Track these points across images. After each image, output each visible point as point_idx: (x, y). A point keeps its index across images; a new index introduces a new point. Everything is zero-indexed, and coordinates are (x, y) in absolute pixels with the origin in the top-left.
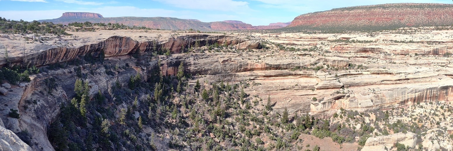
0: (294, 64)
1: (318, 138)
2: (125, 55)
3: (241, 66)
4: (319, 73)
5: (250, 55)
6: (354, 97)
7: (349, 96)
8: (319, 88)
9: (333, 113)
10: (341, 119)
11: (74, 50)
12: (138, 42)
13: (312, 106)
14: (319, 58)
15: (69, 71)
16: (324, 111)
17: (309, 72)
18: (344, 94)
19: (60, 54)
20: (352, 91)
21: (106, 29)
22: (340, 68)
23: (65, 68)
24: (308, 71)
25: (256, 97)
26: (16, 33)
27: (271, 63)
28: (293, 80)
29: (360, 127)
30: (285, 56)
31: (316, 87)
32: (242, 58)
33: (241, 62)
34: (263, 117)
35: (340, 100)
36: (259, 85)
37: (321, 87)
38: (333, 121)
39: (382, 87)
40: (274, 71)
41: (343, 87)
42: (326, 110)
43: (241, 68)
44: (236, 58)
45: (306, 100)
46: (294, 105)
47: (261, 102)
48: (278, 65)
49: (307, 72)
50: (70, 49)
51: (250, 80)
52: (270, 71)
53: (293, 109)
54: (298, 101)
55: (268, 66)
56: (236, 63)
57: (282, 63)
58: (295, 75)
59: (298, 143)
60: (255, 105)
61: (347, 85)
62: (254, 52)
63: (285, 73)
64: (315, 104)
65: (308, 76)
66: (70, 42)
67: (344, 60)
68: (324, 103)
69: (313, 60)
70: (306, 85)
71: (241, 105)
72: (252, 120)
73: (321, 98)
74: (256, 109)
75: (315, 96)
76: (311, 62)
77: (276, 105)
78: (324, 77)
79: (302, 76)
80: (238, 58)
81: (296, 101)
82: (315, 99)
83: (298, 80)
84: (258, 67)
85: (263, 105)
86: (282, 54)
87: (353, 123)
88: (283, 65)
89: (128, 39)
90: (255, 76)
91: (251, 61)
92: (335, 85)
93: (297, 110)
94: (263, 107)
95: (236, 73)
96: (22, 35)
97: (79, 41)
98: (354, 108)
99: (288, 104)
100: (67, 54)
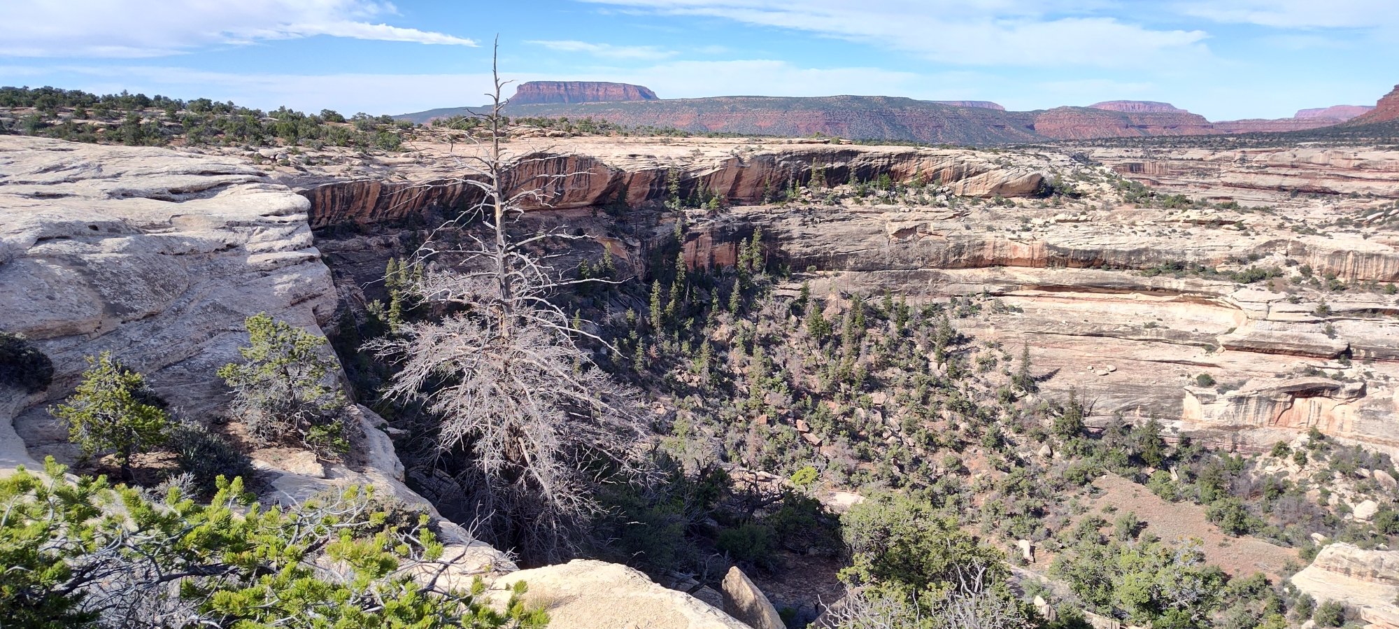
0: (1159, 252)
2: (582, 207)
3: (959, 250)
4: (1251, 292)
5: (998, 217)
6: (1387, 402)
7: (1362, 393)
8: (1233, 344)
9: (1276, 441)
10: (1297, 468)
12: (622, 170)
13: (1190, 403)
14: (1273, 239)
15: (382, 242)
16: (1236, 428)
17: (1207, 285)
18: (1338, 383)
19: (361, 202)
20: (1387, 378)
22: (1361, 283)
23: (370, 235)
24: (1206, 282)
25: (991, 346)
26: (229, 146)
27: (1067, 245)
28: (1145, 307)
29: (1370, 514)
30: (1133, 224)
31: (1222, 340)
32: (967, 223)
33: (958, 238)
34: (998, 405)
35: (1317, 399)
36: (1016, 313)
37: (1241, 341)
38: (1264, 465)
40: (1076, 270)
41: (1346, 355)
42: (1248, 423)
43: (960, 254)
44: (945, 225)
45: (1172, 377)
46: (1117, 389)
47: (1006, 362)
48: (1091, 251)
49: (1201, 286)
51: (987, 294)
52: (1060, 271)
53: (1111, 401)
54: (1138, 378)
55: (1054, 253)
56: (943, 238)
57: (1108, 247)
58: (1155, 290)
60: (983, 370)
61: (1367, 350)
62: (1013, 206)
63: (1115, 281)
64: (1203, 396)
65: (1206, 299)
66: (400, 169)
67: (1384, 253)
68: (1240, 400)
69: (1243, 245)
70: (1190, 329)
71: (933, 365)
73: (1234, 380)
74: (983, 380)
75: (1212, 371)
76: (1232, 251)
77: (1053, 380)
78: (1264, 306)
79: (1181, 296)
80: (952, 224)
81: (1132, 376)
82: (1207, 381)
83: (1164, 308)
84: (1020, 255)
85: (1009, 374)
86: (1119, 217)
87: (1344, 492)
88: (1115, 252)
89: (584, 162)
90: (1007, 282)
91: (994, 234)
92: (1304, 342)
93: (1127, 404)
94: (1005, 377)
95: (942, 271)
96: (247, 149)
97: (429, 168)
98: (1377, 441)
99: (1099, 382)
100: (386, 200)
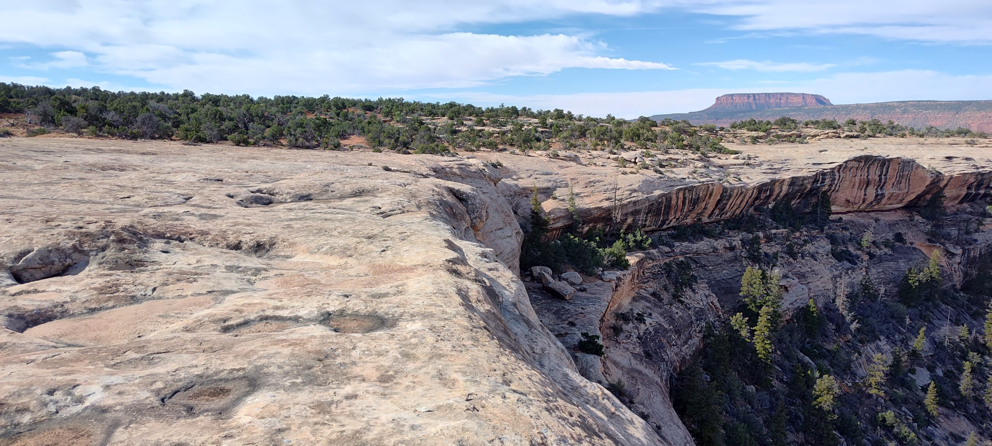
2: (895, 210)
11: (742, 191)
12: (940, 173)
15: (728, 246)
19: (705, 203)
21: (840, 137)
23: (716, 237)
26: (596, 150)
50: (732, 189)
66: (732, 170)
89: (907, 165)
96: (611, 152)
97: (757, 169)
100: (725, 202)
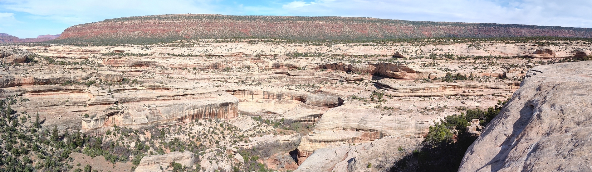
0: (64, 78)
1: (90, 157)
3: (7, 81)
4: (91, 88)
5: (18, 70)
6: (128, 113)
7: (123, 112)
8: (91, 104)
9: (106, 131)
10: (114, 137)
13: (84, 123)
14: (92, 72)
16: (96, 129)
17: (80, 87)
18: (118, 110)
20: (127, 107)
22: (113, 82)
24: (79, 86)
25: (23, 113)
27: (40, 78)
28: (64, 95)
29: (134, 146)
30: (55, 70)
31: (88, 103)
32: (9, 72)
33: (7, 77)
34: (31, 134)
35: (114, 116)
36: (27, 101)
37: (93, 103)
38: (106, 138)
39: (158, 103)
40: (43, 85)
41: (116, 103)
42: (99, 127)
43: (8, 83)
44: (2, 73)
45: (77, 116)
46: (64, 123)
47: (29, 119)
48: (47, 79)
49: (78, 87)
51: (17, 95)
52: (38, 86)
53: (63, 127)
54: (69, 118)
55: (36, 80)
56: (2, 78)
57: (51, 78)
58: (66, 90)
59: (69, 162)
60: (23, 122)
61: (121, 100)
62: (21, 66)
63: (55, 88)
64: (87, 121)
65: (80, 91)
67: (117, 74)
68: (97, 120)
69: (85, 74)
70: (78, 101)
71: (8, 123)
72: (20, 138)
73: (93, 114)
74: (24, 126)
75: (87, 112)
76: (83, 77)
77: (45, 122)
78: (97, 92)
79: (73, 91)
80: (4, 73)
81: (67, 118)
82: (87, 116)
83: (69, 95)
84: (26, 82)
85: (32, 123)
86: (51, 68)
87: (127, 141)
88: (53, 79)
90: (23, 91)
91: (18, 75)
92: (108, 100)
93: (67, 127)
95: (2, 89)
98: (128, 125)
99: (59, 121)
